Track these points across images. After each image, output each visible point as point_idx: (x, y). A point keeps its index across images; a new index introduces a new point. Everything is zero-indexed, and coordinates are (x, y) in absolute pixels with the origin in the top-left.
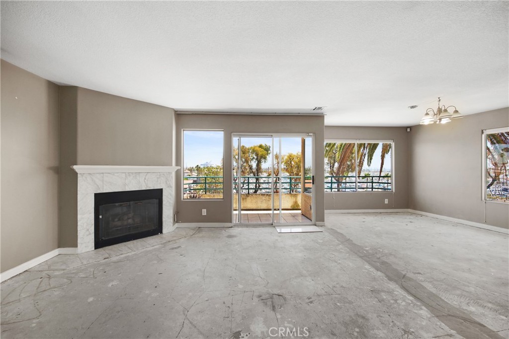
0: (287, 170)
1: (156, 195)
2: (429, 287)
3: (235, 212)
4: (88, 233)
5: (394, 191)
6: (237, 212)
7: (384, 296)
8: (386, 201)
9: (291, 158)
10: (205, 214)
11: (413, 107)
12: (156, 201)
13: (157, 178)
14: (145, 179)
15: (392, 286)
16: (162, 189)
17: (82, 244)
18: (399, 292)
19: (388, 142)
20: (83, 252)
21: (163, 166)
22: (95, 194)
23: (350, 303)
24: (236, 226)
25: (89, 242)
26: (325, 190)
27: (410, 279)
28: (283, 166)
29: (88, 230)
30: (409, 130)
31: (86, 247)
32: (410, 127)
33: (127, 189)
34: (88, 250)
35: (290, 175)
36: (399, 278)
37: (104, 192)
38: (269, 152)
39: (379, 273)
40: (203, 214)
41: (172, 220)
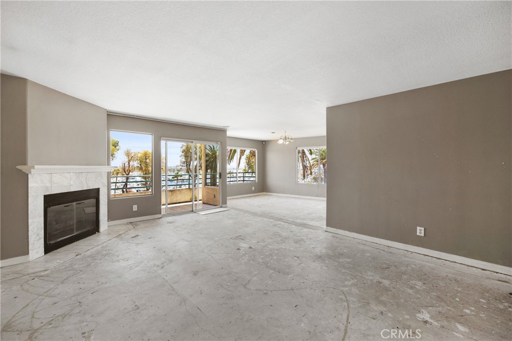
0: (141, 169)
1: (94, 194)
2: (291, 220)
3: (162, 207)
4: (38, 238)
5: (257, 181)
6: (164, 206)
7: (278, 226)
8: (253, 189)
9: (146, 156)
10: (136, 210)
11: (273, 133)
12: (93, 201)
13: (96, 178)
14: (86, 179)
15: (279, 222)
16: (99, 189)
17: (33, 250)
18: (282, 223)
19: (253, 150)
20: (34, 258)
21: (100, 165)
22: (45, 196)
23: (269, 230)
24: (164, 216)
25: (39, 248)
26: (228, 183)
27: (284, 219)
28: (135, 164)
29: (38, 235)
30: (264, 143)
31: (36, 253)
32: (265, 141)
33: (72, 190)
34: (38, 257)
35: (146, 174)
36: (280, 220)
37: (53, 193)
38: (117, 147)
39: (272, 220)
40: (134, 210)
41: (107, 219)
